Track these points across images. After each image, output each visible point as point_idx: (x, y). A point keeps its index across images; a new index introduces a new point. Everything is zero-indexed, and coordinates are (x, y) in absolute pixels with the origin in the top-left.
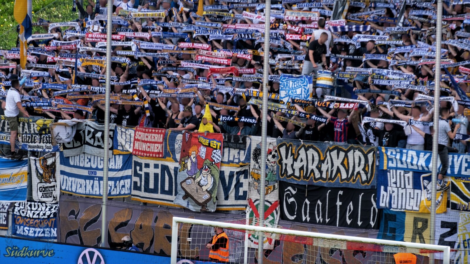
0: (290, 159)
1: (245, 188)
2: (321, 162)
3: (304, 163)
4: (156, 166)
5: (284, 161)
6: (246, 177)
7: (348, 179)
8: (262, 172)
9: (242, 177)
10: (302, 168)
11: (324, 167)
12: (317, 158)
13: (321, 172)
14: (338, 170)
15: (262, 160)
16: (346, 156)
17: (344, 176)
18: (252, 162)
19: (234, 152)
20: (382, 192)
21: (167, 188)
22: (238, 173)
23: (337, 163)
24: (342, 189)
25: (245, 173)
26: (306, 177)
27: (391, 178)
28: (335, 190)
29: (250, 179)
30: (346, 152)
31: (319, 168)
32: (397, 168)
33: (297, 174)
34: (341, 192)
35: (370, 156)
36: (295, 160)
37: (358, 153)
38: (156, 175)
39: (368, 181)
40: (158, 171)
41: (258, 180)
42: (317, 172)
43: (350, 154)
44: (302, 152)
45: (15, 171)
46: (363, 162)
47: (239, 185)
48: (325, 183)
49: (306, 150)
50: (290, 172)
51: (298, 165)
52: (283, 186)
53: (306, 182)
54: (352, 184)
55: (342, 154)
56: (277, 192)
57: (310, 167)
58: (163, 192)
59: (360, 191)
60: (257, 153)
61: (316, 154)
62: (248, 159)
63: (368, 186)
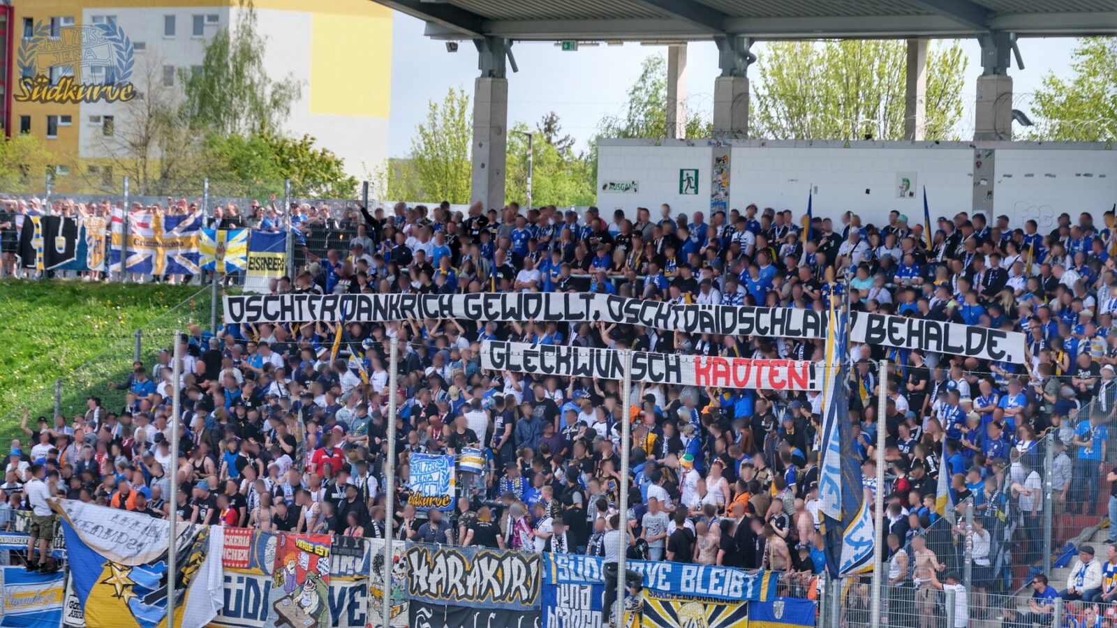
0: (424, 569)
1: (362, 609)
2: (467, 573)
3: (443, 575)
4: (240, 580)
5: (416, 572)
6: (364, 595)
7: (502, 597)
8: (386, 588)
9: (358, 595)
10: (440, 582)
11: (471, 581)
12: (460, 569)
13: (466, 587)
14: (490, 585)
15: (386, 571)
16: (500, 565)
17: (497, 593)
18: (372, 574)
19: (348, 561)
20: (550, 615)
21: (250, 610)
22: (353, 590)
23: (488, 575)
24: (494, 611)
25: (362, 589)
26: (445, 594)
27: (562, 595)
28: (485, 612)
29: (370, 598)
30: (500, 560)
31: (464, 582)
32: (570, 582)
33: (433, 590)
34: (492, 615)
35: (533, 565)
36: (431, 571)
37: (516, 562)
38: (239, 592)
39: (528, 600)
40: (243, 586)
41: (380, 599)
42: (460, 587)
43: (506, 563)
44: (441, 559)
45: (43, 587)
46: (523, 574)
47: (353, 605)
48: (472, 603)
49: (446, 557)
50: (424, 587)
51: (434, 578)
52: (414, 606)
53: (445, 602)
54: (508, 604)
55: (494, 563)
56: (406, 615)
57: (452, 581)
58: (247, 615)
59: (518, 613)
60: (379, 561)
61: (459, 563)
62: (366, 569)
63: (529, 606)
